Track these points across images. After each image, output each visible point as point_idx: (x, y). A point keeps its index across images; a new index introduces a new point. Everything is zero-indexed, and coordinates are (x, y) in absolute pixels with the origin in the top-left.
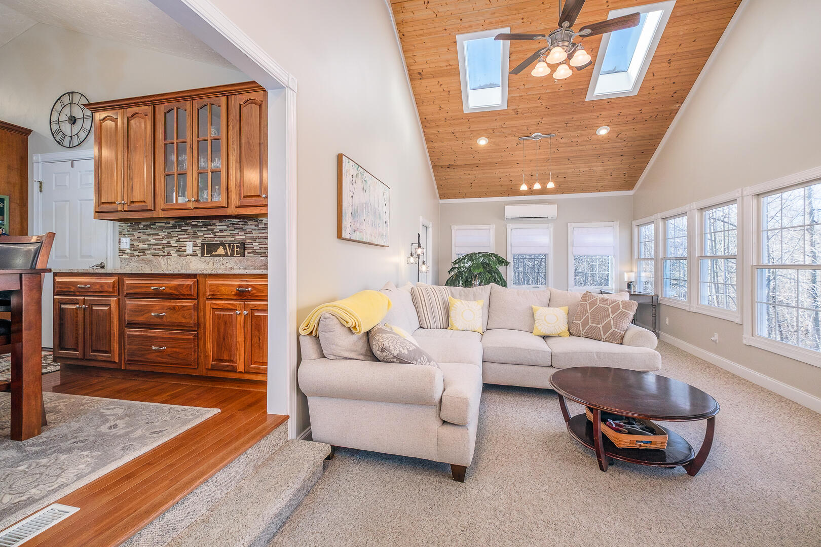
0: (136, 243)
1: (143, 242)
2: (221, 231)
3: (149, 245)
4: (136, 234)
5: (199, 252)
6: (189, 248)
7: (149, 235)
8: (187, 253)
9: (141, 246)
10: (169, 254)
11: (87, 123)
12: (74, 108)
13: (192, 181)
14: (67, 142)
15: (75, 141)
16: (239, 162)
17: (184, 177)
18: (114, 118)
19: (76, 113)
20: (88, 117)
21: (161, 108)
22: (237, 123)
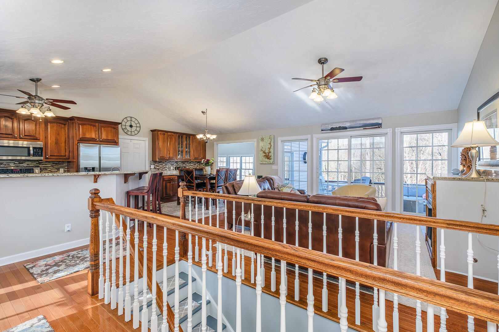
0: (156, 167)
1: (158, 166)
2: (180, 164)
3: (160, 167)
4: (156, 164)
5: (174, 169)
6: (172, 168)
7: (160, 164)
8: (171, 169)
9: (158, 167)
10: (166, 170)
11: (138, 129)
12: (132, 122)
13: (184, 153)
14: (129, 133)
15: (133, 134)
16: (194, 150)
17: (182, 152)
18: (164, 134)
19: (133, 124)
20: (138, 127)
21: (177, 135)
22: (194, 142)
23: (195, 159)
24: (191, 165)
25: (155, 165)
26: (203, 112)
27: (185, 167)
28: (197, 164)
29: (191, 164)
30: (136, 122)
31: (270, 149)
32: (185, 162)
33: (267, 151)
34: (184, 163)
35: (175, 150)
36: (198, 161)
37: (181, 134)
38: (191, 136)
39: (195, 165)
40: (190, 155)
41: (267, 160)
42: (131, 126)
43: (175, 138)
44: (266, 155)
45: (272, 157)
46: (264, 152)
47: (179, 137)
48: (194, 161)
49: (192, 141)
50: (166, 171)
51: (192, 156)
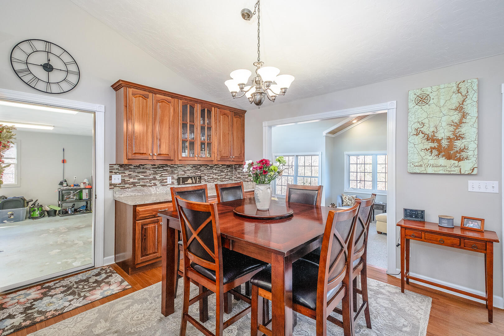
0: (126, 179)
1: (133, 177)
2: (188, 170)
3: (139, 179)
4: (127, 173)
5: (175, 182)
6: (169, 180)
7: (138, 173)
8: (168, 183)
9: (132, 180)
10: (155, 185)
11: (73, 79)
12: (51, 57)
13: (197, 146)
14: (41, 86)
15: (55, 89)
16: (220, 140)
17: (192, 144)
18: (145, 97)
19: (55, 63)
20: (73, 73)
21: (180, 102)
22: (219, 121)
23: (223, 159)
24: (213, 173)
25: (124, 173)
26: (247, 15)
27: (200, 177)
28: (226, 171)
29: (214, 171)
30: (66, 58)
31: (458, 125)
32: (201, 165)
33: (444, 133)
34: (198, 169)
35: (174, 138)
36: (228, 163)
37: (191, 100)
38: (213, 108)
39: (222, 171)
40: (210, 150)
41: (442, 161)
42: (48, 68)
43: (174, 110)
44: (440, 145)
45: (472, 152)
46: (431, 138)
47: (184, 107)
48: (221, 163)
49: (216, 119)
50: (154, 187)
51: (216, 152)
